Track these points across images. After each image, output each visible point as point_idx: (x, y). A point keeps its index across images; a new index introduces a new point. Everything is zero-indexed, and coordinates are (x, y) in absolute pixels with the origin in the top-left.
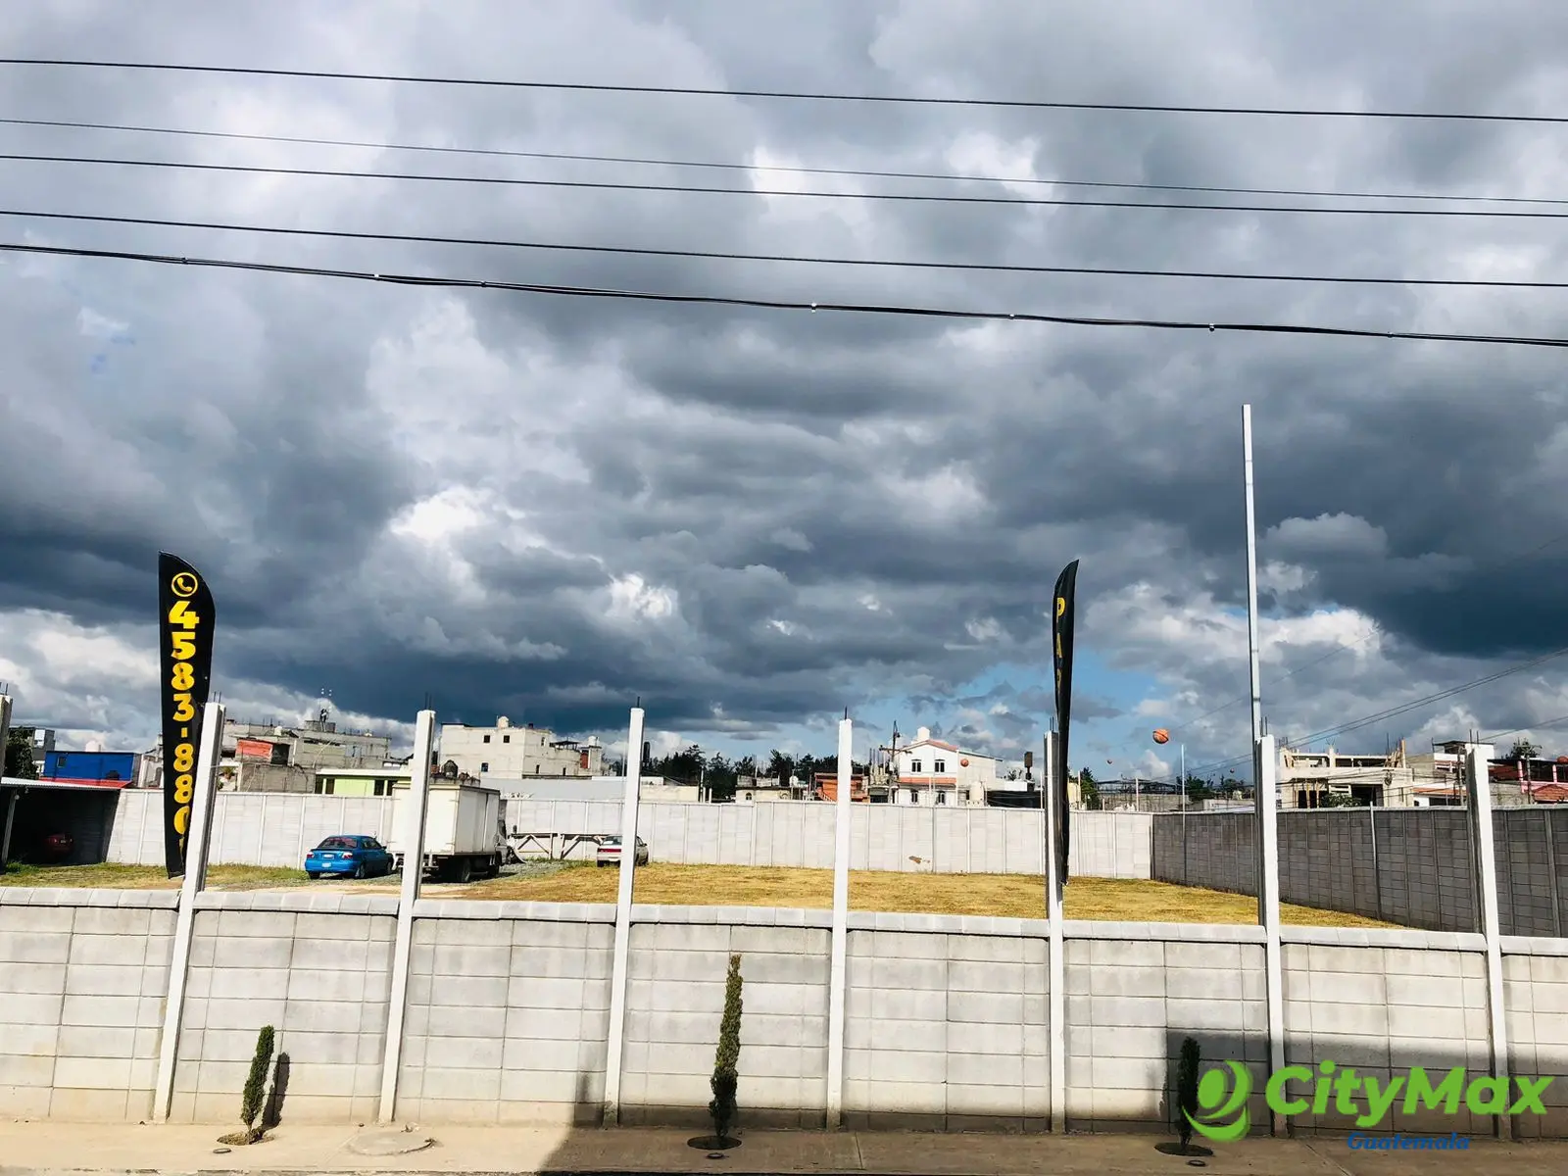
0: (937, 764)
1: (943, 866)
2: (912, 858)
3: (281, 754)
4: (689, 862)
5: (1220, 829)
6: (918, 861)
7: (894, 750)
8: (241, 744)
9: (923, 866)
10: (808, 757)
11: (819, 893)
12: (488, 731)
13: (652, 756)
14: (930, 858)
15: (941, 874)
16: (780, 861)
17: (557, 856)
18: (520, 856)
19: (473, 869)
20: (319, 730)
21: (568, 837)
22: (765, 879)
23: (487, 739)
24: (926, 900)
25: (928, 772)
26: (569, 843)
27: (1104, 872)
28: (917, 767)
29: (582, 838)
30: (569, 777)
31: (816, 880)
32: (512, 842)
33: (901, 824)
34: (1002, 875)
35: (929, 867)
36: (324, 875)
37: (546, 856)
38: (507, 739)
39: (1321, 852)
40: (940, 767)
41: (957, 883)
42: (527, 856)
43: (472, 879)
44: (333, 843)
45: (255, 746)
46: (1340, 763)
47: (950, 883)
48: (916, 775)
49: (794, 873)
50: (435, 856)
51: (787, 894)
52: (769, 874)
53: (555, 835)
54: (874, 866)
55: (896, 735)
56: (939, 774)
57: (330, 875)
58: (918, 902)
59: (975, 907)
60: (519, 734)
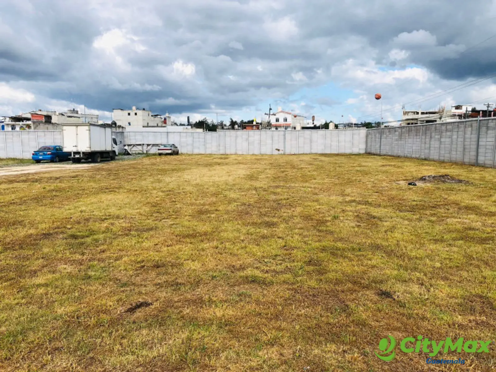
0: (284, 119)
1: (288, 152)
2: (276, 149)
3: (48, 119)
4: (195, 153)
5: (397, 133)
6: (279, 150)
7: (270, 114)
8: (32, 116)
9: (281, 152)
10: (242, 121)
11: (240, 163)
12: (129, 112)
13: (191, 121)
14: (283, 149)
15: (288, 155)
16: (228, 152)
17: (145, 152)
18: (130, 152)
19: (102, 158)
20: (72, 113)
21: (148, 145)
22: (221, 158)
23: (129, 114)
24: (282, 165)
25: (281, 122)
26: (149, 147)
27: (348, 151)
28: (277, 120)
29: (154, 145)
30: (160, 127)
31: (240, 158)
32: (126, 148)
33: (272, 137)
34: (310, 154)
35: (283, 152)
36: (42, 161)
37: (141, 152)
38: (136, 114)
39: (448, 140)
40: (286, 120)
41: (295, 157)
42: (134, 152)
43: (101, 161)
44: (45, 149)
45: (38, 117)
46: (423, 113)
47: (291, 158)
48: (277, 123)
49: (233, 156)
50: (83, 153)
51: (227, 164)
52: (223, 156)
53: (143, 144)
54: (262, 153)
55: (270, 109)
56: (285, 123)
57: (45, 161)
58: (280, 166)
59: (304, 167)
60: (140, 112)
